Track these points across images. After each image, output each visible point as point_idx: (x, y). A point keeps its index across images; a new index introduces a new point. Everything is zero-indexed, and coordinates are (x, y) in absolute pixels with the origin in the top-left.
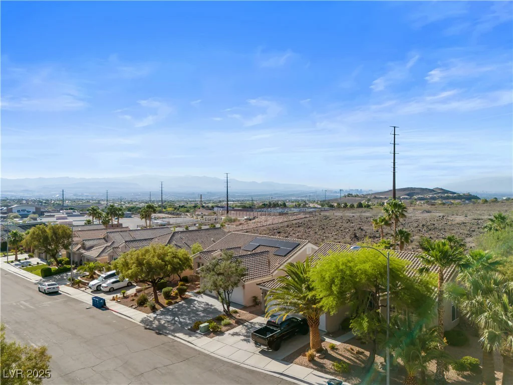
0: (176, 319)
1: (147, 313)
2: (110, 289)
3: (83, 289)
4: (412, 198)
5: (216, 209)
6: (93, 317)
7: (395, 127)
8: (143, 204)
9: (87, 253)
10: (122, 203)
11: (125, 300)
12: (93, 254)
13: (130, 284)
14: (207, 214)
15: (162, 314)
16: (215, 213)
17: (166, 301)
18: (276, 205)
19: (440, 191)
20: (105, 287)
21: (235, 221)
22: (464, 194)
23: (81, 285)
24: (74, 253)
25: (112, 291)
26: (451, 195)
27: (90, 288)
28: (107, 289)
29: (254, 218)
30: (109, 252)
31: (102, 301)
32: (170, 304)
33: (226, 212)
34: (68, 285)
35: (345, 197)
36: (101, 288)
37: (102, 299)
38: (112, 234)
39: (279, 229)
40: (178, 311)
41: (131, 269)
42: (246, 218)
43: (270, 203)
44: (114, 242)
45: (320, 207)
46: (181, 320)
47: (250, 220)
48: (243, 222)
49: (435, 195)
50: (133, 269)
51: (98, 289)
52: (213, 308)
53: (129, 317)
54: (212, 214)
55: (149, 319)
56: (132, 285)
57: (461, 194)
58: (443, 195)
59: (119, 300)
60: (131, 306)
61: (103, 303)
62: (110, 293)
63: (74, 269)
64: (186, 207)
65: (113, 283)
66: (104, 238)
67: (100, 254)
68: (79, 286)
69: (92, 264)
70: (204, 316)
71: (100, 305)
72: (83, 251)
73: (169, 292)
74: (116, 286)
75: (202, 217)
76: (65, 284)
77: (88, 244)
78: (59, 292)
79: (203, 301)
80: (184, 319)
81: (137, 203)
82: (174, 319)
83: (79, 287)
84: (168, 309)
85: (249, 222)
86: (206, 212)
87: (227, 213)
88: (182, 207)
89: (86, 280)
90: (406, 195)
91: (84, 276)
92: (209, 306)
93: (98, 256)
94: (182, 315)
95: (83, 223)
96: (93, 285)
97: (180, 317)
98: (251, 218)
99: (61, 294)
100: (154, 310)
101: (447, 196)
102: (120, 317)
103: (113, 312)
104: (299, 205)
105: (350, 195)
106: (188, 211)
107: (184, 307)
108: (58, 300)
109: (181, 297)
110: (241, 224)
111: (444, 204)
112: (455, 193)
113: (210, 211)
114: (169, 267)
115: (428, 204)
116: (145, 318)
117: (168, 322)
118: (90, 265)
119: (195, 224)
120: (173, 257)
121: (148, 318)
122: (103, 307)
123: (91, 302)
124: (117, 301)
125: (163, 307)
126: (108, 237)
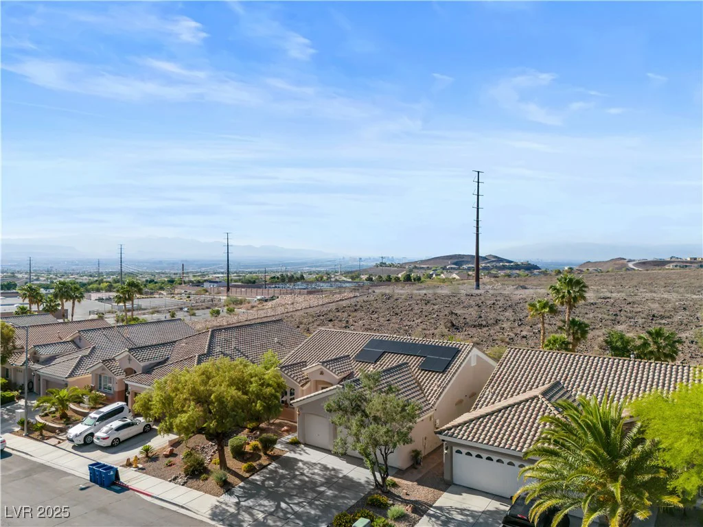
0: (283, 505)
1: (217, 496)
2: (113, 441)
3: (53, 441)
4: (461, 268)
5: (206, 285)
6: (103, 510)
7: (478, 172)
8: (85, 277)
9: (45, 371)
10: (51, 276)
11: (153, 464)
12: (58, 370)
13: (148, 428)
14: (193, 292)
15: (248, 495)
16: (207, 291)
17: (244, 465)
18: (292, 279)
19: (494, 259)
20: (104, 439)
21: (241, 302)
22: (522, 263)
23: (44, 432)
24: (16, 370)
25: (117, 445)
26: (507, 264)
27: (71, 441)
28: (108, 443)
29: (272, 299)
30: (94, 368)
31: (112, 473)
32: (252, 470)
33: (225, 289)
34: (16, 434)
35: (377, 266)
36: (95, 440)
37: (111, 468)
38: (90, 334)
39: (326, 314)
40: (277, 485)
41: (185, 412)
42: (259, 297)
43: (282, 275)
44: (94, 347)
45: (350, 280)
46: (297, 508)
47: (266, 301)
48: (256, 304)
49: (488, 265)
50: (191, 413)
51: (87, 443)
52: (341, 476)
53: (183, 507)
54: (203, 292)
55: (227, 511)
56: (151, 429)
57: (519, 263)
58: (498, 264)
59: (140, 466)
60: (175, 479)
61: (114, 478)
62: (114, 449)
63: (19, 398)
64: (156, 283)
65: (118, 429)
66: (73, 341)
67: (73, 372)
68: (41, 434)
69: (64, 393)
70: (335, 496)
71: (106, 478)
72: (37, 366)
73: (242, 446)
74: (123, 434)
75: (189, 297)
76: (12, 432)
77: (44, 353)
78: (6, 450)
79: (314, 461)
80: (298, 504)
81: (76, 276)
82: (278, 506)
83: (43, 439)
84: (253, 483)
85: (265, 304)
86: (193, 290)
87: (228, 290)
88: (151, 281)
89: (53, 422)
90: (454, 264)
91: (46, 415)
92: (333, 473)
93: (70, 376)
94: (291, 497)
95: (13, 309)
96: (76, 436)
97: (287, 500)
98: (267, 297)
99: (10, 455)
100: (226, 487)
101: (503, 265)
102: (163, 508)
103: (141, 495)
104: (322, 278)
105: (383, 264)
106: (161, 288)
107: (283, 476)
108: (10, 470)
109: (266, 454)
110: (253, 307)
111: (509, 276)
112: (512, 262)
113: (199, 289)
114: (259, 406)
115: (490, 277)
116: (216, 507)
117: (271, 514)
118: (61, 395)
119: (181, 309)
120: (262, 385)
121: (224, 506)
122: (114, 484)
123: (85, 474)
124: (137, 467)
125: (242, 479)
126: (80, 339)
